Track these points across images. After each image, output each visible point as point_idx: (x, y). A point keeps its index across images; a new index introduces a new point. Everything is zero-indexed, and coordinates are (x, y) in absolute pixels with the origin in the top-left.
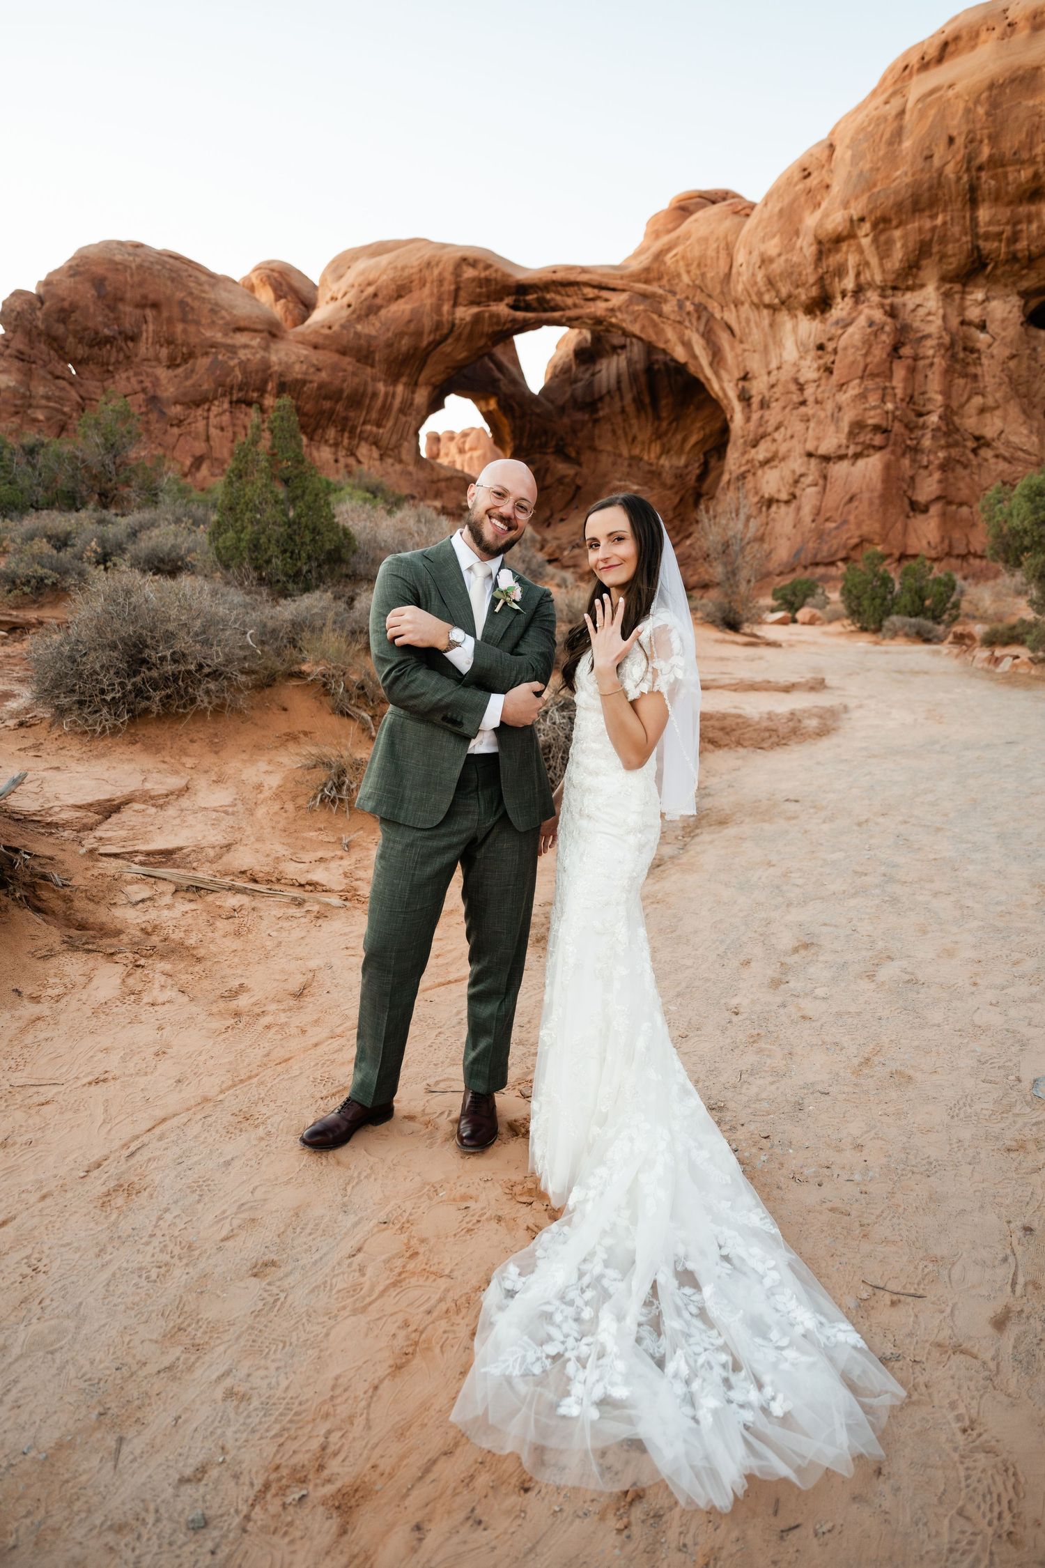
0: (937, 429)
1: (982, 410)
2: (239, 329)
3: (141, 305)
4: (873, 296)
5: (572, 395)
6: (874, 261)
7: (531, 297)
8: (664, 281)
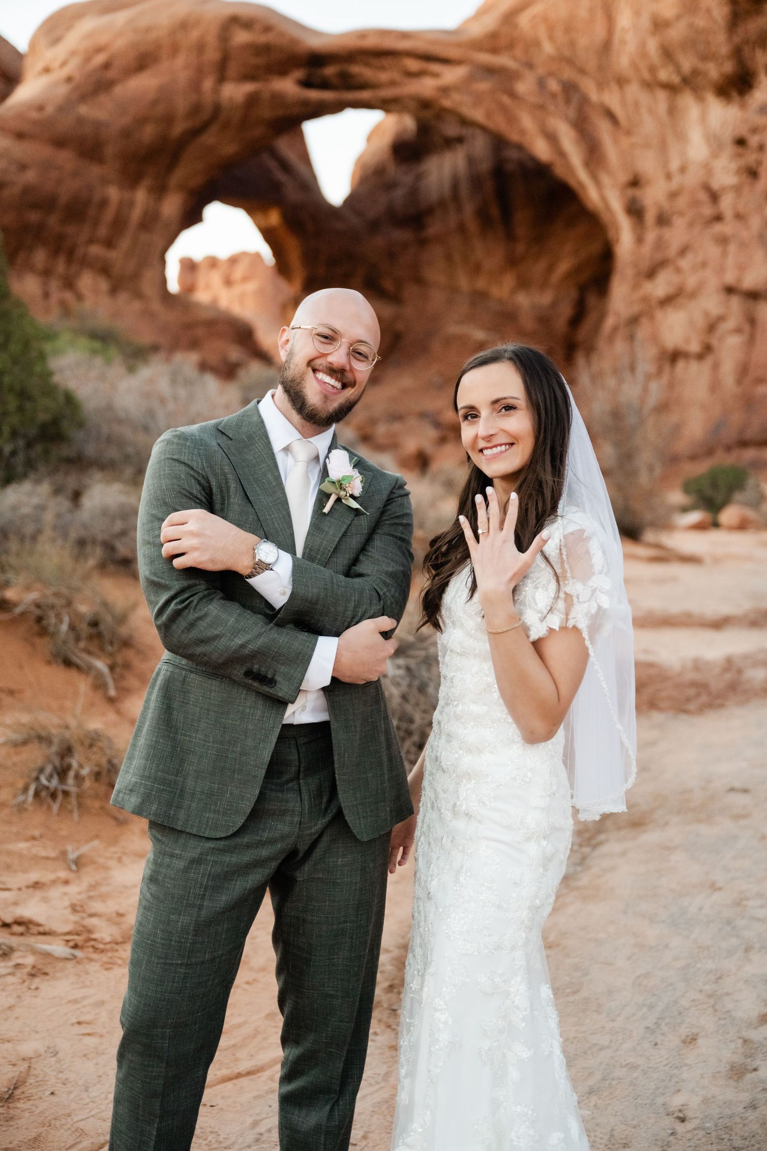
7: (330, 71)
8: (519, 52)
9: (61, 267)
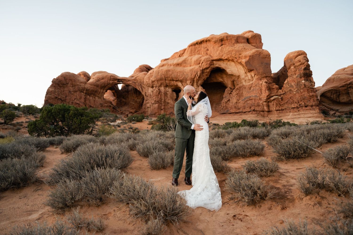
0: (163, 102)
1: (168, 100)
2: (81, 83)
3: (69, 80)
4: (157, 87)
5: (125, 90)
6: (157, 84)
8: (136, 81)
9: (94, 96)
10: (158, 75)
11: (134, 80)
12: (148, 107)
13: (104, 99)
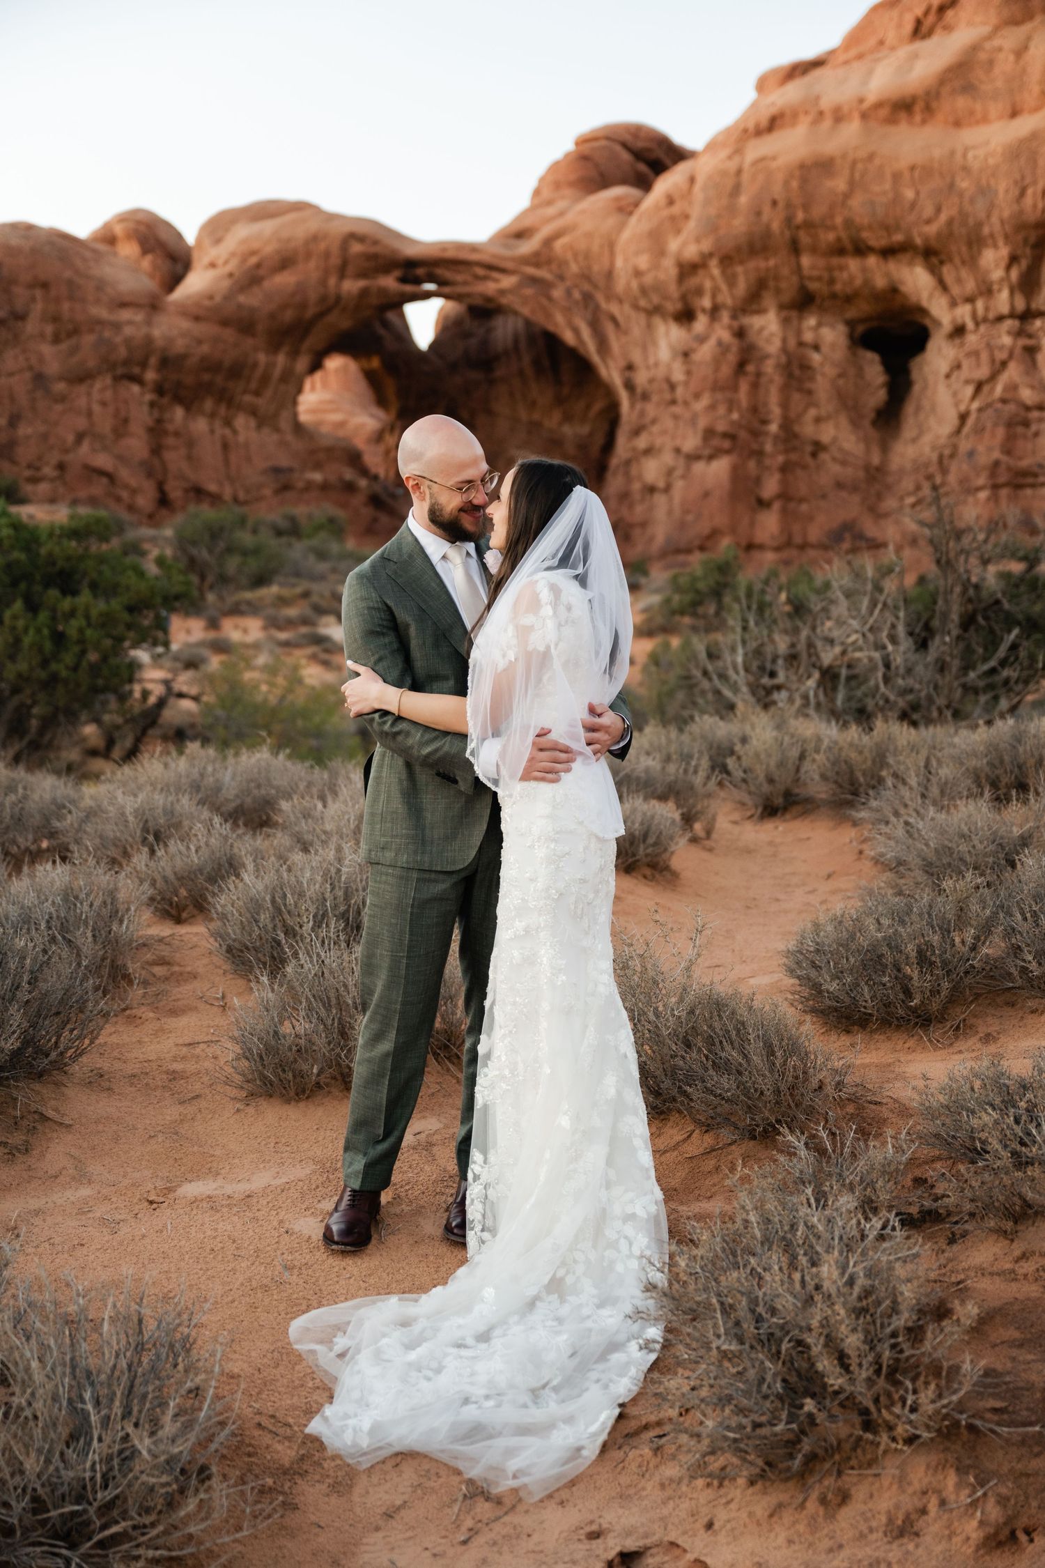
0: (776, 437)
1: (818, 420)
2: (124, 305)
3: (31, 286)
4: (725, 317)
5: (467, 351)
6: (724, 287)
7: (420, 271)
8: (554, 266)
9: (223, 410)
10: (731, 209)
11: (537, 265)
12: (651, 490)
13: (298, 428)
